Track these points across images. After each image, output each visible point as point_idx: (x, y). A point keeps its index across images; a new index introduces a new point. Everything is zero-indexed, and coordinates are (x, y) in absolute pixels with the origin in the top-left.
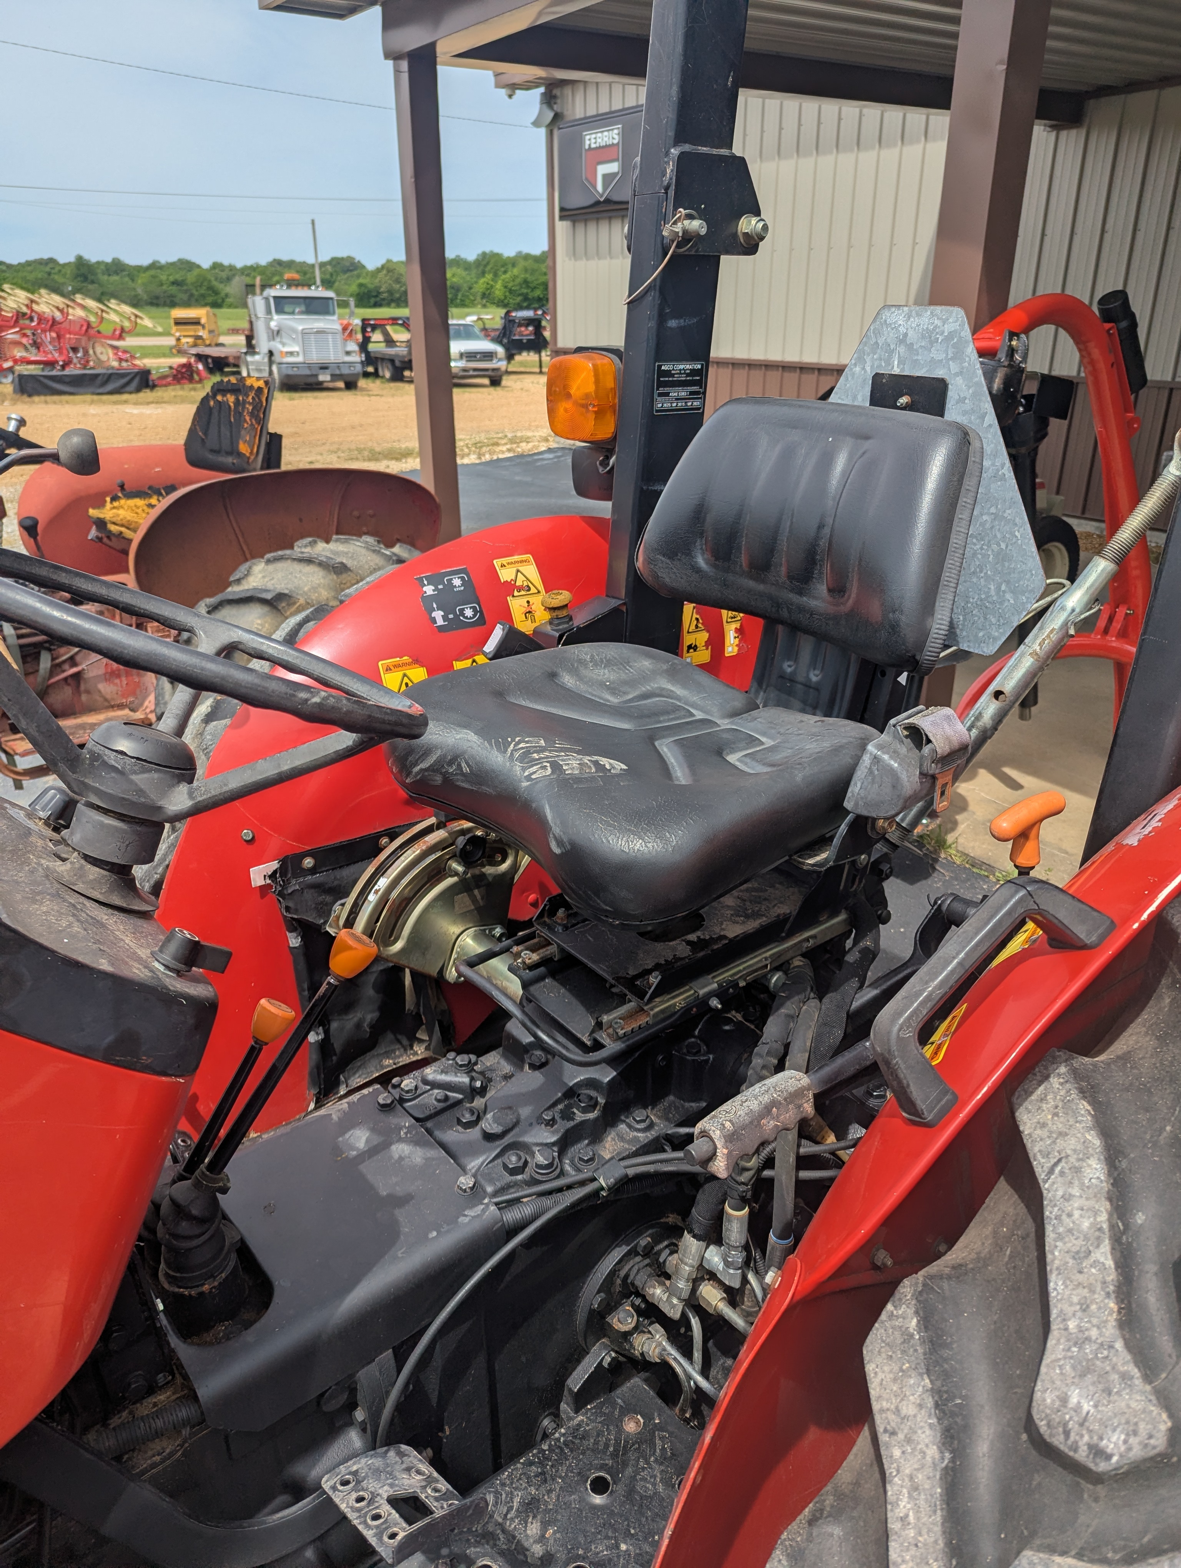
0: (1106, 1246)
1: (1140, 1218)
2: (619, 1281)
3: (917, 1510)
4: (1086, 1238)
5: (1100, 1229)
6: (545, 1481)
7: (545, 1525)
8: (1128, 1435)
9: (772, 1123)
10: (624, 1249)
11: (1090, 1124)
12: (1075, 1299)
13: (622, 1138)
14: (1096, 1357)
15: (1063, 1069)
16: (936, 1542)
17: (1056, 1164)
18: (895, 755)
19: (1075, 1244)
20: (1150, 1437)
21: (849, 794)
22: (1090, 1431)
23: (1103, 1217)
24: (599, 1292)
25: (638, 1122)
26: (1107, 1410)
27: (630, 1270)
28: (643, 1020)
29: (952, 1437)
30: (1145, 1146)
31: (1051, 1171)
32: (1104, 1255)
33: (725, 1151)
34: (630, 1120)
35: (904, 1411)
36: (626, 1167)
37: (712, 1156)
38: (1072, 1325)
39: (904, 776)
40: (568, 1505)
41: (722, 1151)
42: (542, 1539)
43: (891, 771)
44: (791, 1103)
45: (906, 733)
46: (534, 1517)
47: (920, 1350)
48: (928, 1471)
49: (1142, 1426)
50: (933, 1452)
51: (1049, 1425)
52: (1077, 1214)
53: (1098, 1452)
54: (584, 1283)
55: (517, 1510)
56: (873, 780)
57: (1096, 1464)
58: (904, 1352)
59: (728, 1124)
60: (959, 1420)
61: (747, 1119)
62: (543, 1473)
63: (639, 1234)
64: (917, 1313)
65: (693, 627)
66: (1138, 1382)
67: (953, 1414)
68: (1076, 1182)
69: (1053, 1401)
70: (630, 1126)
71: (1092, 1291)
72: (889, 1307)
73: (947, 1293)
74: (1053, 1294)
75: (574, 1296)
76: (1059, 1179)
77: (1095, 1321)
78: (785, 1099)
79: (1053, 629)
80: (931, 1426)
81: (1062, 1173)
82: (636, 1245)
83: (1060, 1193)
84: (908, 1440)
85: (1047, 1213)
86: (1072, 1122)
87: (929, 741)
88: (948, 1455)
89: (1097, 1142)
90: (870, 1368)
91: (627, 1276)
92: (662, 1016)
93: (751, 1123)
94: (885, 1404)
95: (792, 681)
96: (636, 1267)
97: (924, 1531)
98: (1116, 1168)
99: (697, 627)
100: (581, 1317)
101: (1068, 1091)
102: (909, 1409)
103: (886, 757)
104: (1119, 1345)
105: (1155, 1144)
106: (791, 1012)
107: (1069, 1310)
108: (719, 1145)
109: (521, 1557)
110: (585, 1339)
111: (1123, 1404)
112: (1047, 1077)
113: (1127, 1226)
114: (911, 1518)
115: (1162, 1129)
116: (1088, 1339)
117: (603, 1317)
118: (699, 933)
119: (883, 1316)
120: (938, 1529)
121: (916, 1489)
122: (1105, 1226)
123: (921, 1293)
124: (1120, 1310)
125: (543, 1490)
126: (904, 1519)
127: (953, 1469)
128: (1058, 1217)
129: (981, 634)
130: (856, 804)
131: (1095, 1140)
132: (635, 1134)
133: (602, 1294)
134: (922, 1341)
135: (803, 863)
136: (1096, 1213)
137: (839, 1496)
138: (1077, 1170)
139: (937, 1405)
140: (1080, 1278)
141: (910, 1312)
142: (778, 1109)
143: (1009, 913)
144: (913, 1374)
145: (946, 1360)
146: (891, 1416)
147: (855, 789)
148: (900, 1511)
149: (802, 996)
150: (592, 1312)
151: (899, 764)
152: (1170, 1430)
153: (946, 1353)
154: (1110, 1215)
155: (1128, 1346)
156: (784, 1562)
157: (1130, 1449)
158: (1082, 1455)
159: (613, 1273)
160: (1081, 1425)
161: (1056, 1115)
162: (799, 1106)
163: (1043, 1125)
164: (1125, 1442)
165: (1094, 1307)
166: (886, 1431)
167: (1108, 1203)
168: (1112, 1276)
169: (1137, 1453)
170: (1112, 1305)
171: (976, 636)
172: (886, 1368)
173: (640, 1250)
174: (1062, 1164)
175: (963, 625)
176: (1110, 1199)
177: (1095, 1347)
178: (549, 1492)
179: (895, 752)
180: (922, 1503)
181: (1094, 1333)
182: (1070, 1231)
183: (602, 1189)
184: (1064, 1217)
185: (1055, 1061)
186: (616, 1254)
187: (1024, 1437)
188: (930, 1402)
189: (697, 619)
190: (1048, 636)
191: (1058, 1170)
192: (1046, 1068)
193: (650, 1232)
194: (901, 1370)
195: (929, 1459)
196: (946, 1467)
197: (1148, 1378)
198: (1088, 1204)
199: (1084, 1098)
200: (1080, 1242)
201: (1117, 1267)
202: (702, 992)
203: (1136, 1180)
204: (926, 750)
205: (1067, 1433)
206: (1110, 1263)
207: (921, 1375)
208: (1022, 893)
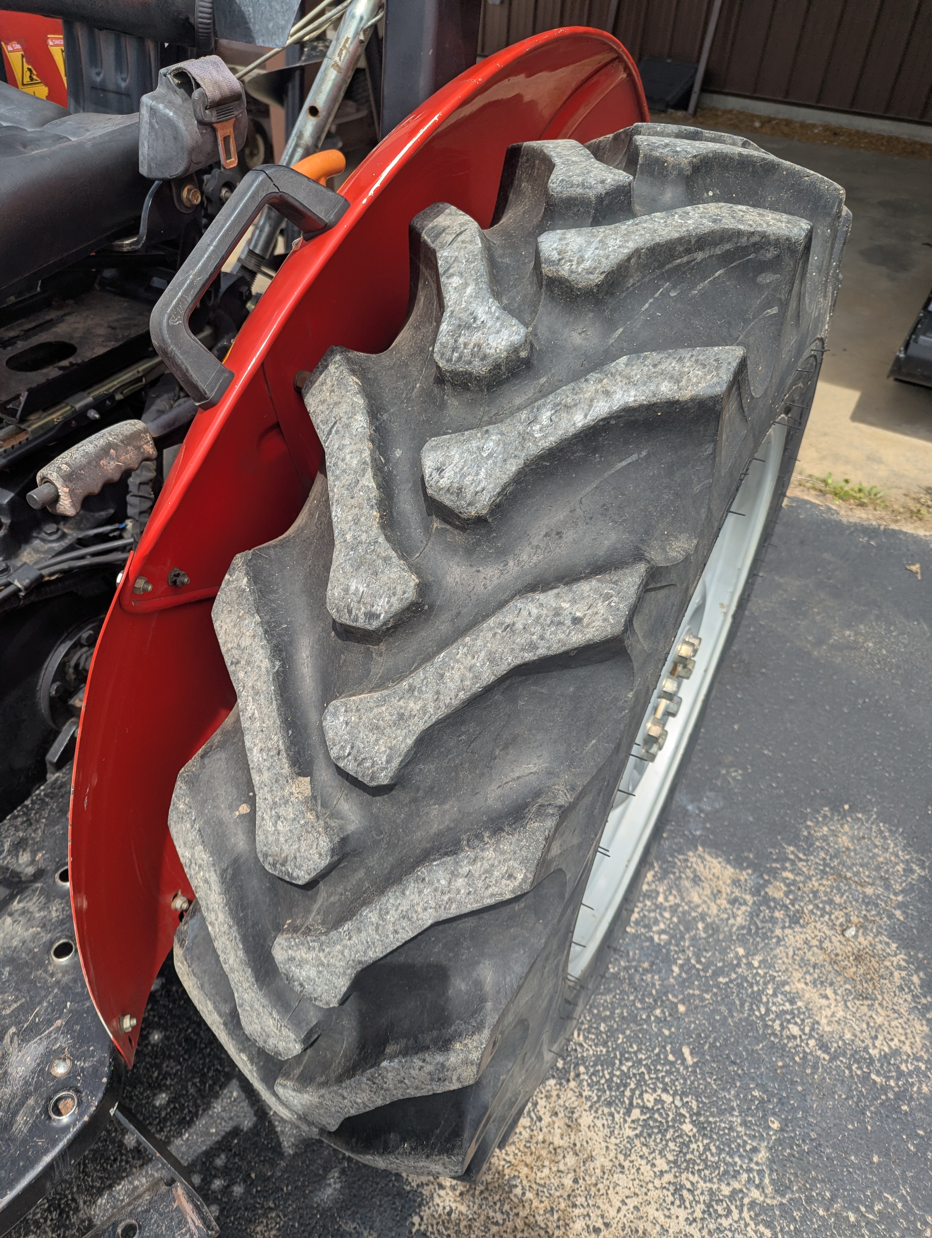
0: (369, 473)
1: (398, 453)
2: (71, 670)
3: (260, 707)
4: (355, 472)
5: (365, 463)
6: (31, 824)
7: (34, 853)
8: (390, 597)
9: (113, 464)
10: (69, 644)
11: (357, 390)
12: (350, 518)
13: (37, 551)
14: (367, 553)
15: (338, 357)
16: (274, 723)
17: (333, 427)
18: (170, 104)
19: (346, 479)
20: (404, 593)
21: (141, 158)
22: (364, 604)
23: (367, 454)
24: (54, 681)
25: (50, 534)
26: (375, 586)
27: (79, 658)
28: (23, 438)
29: (281, 650)
30: (402, 402)
31: (330, 432)
32: (369, 481)
33: (67, 490)
34: (43, 535)
35: (243, 645)
36: (40, 569)
37: (56, 499)
38: (348, 537)
39: (181, 125)
40: (53, 834)
41: (63, 491)
42: (33, 862)
43: (168, 121)
44: (129, 444)
45: (177, 81)
46: (24, 850)
47: (251, 598)
48: (264, 678)
49: (399, 587)
50: (266, 663)
51: (338, 611)
52: (348, 457)
53: (370, 616)
54: (38, 678)
55: (9, 851)
56: (156, 135)
57: (370, 624)
58: (239, 604)
59: (64, 467)
60: (286, 638)
61: (84, 461)
62: (28, 820)
63: (80, 629)
64: (247, 574)
65: (27, 80)
66: (395, 560)
67: (280, 635)
68: (347, 435)
69: (339, 593)
70: (44, 540)
71: (361, 508)
72: (227, 577)
73: (273, 557)
74: (335, 520)
75: (32, 690)
76: (336, 437)
77: (364, 528)
78: (122, 441)
79: (348, 39)
80: (262, 647)
81: (337, 432)
82: (80, 638)
83: (336, 446)
84: (248, 663)
85: (328, 464)
86: (343, 392)
87: (198, 86)
88: (278, 663)
89: (361, 402)
90: (216, 625)
91: (77, 665)
92: (41, 432)
93: (89, 463)
94: (230, 646)
95: (104, 90)
96: (84, 656)
97: (266, 720)
98: (378, 420)
99: (31, 78)
100: (43, 706)
101: (342, 372)
102: (246, 642)
103: (161, 106)
104: (381, 539)
105: (409, 399)
106: (162, 408)
107: (345, 527)
108: (59, 484)
109: (16, 879)
110: (54, 722)
111: (386, 578)
112: (326, 367)
113: (388, 461)
114: (256, 715)
115: (414, 387)
116: (360, 542)
117: (66, 702)
118: (71, 359)
119: (223, 585)
120: (275, 714)
121: (257, 693)
122: (368, 459)
123: (250, 560)
124: (381, 517)
125: (30, 830)
126: (252, 718)
127: (283, 672)
128: (335, 464)
129: (271, 25)
130: (150, 167)
131: (360, 401)
132: (50, 545)
133: (58, 683)
134: (252, 592)
135: (122, 246)
136: (361, 452)
137: (225, 734)
138: (347, 426)
139: (266, 632)
140: (353, 502)
141: (241, 575)
142: (116, 450)
143: (253, 197)
144: (247, 616)
145: (273, 601)
146: (234, 652)
147: (144, 152)
148: (248, 714)
149: (171, 395)
150: (51, 699)
151: (174, 113)
152: (418, 585)
153: (272, 597)
154: (372, 452)
155: (388, 538)
156: (184, 787)
157: (391, 606)
158: (361, 623)
159: (63, 666)
160: (359, 602)
161: (333, 391)
162: (139, 448)
163: (323, 402)
164: (388, 602)
165: (363, 519)
166: (232, 663)
167: (370, 444)
168: (375, 493)
169: (397, 605)
170: (375, 513)
171: (267, 28)
172: (228, 620)
173: (83, 642)
174: (338, 425)
175: (254, 18)
176: (372, 441)
177: (364, 546)
178: (35, 831)
179: (170, 102)
180: (262, 701)
181: (364, 537)
182: (344, 471)
183: (19, 590)
184: (340, 462)
185: (332, 353)
186: (62, 650)
187: (333, 633)
188: (260, 631)
189: (30, 70)
190: (344, 46)
191: (334, 431)
192: (326, 360)
193: (90, 626)
194: (239, 617)
195: (263, 670)
196: (278, 671)
197: (402, 557)
198: (354, 447)
199: (354, 375)
200: (352, 476)
201: (379, 487)
202: (78, 406)
203: (395, 427)
204: (196, 93)
205: (350, 612)
206: (373, 484)
207: (253, 615)
208: (262, 177)
